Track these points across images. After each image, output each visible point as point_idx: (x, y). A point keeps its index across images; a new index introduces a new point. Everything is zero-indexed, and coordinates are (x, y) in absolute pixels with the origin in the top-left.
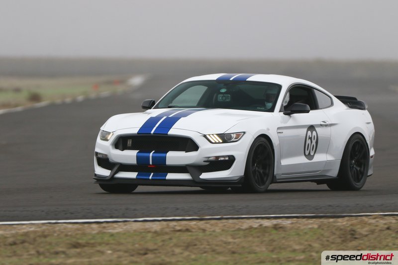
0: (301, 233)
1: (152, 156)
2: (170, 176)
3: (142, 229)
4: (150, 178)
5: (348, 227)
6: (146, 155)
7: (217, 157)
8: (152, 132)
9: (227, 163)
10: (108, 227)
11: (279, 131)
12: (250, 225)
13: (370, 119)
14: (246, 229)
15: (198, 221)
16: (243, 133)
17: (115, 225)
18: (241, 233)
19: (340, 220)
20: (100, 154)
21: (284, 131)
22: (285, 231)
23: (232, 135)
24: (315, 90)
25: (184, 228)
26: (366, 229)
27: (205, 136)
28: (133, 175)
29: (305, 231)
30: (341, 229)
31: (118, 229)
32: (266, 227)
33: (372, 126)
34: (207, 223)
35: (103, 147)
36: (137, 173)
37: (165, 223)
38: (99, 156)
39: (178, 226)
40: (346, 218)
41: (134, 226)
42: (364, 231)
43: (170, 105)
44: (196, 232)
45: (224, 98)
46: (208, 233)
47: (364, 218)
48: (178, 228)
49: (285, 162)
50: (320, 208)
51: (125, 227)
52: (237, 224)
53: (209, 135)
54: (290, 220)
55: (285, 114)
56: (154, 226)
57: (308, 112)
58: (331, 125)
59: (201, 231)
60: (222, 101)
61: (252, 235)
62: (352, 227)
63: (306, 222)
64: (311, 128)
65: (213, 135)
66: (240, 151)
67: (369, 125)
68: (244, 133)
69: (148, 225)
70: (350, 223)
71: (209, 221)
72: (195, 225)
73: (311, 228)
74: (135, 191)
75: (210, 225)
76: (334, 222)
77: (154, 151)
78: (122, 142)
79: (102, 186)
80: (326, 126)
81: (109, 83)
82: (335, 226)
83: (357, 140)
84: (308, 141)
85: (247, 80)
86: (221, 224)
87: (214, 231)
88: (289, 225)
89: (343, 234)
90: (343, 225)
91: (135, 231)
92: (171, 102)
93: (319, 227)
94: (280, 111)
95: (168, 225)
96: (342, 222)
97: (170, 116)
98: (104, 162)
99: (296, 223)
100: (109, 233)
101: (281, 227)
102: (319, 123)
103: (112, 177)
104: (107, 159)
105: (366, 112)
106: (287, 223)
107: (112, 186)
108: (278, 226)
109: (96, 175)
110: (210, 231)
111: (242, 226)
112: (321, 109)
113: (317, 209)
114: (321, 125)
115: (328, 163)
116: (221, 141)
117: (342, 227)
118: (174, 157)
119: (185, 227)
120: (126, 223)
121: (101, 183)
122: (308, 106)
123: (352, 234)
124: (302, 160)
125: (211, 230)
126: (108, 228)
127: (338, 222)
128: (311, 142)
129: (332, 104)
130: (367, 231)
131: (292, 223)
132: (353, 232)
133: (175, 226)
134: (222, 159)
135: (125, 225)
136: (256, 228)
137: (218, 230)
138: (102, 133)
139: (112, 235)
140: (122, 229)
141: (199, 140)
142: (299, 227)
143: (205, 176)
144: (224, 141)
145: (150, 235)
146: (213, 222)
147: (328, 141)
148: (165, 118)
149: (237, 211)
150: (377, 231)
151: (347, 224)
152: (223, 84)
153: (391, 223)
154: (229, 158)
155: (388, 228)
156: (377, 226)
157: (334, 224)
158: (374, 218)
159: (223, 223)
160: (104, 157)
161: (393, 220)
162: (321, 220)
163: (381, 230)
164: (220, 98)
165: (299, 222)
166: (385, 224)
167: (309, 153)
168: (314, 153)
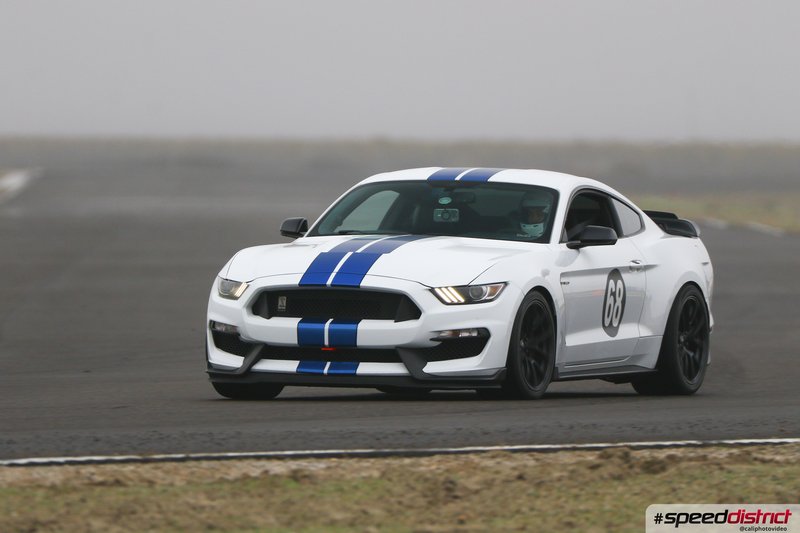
0: (346, 488)
1: (330, 330)
2: (365, 368)
3: (26, 481)
4: (326, 371)
5: (440, 474)
6: (315, 326)
7: (456, 332)
8: (329, 282)
9: (472, 343)
11: (563, 280)
12: (244, 471)
13: (706, 256)
14: (236, 480)
15: (139, 464)
16: (502, 285)
18: (226, 487)
19: (424, 461)
20: (220, 324)
21: (572, 280)
22: (314, 483)
23: (484, 288)
24: (614, 200)
25: (111, 479)
26: (477, 478)
27: (432, 290)
28: (290, 366)
29: (354, 483)
30: (426, 480)
32: (276, 476)
33: (709, 268)
34: (157, 468)
35: (223, 310)
36: (299, 362)
37: (71, 469)
38: (218, 328)
39: (98, 474)
40: (437, 458)
42: (472, 483)
44: (135, 486)
45: (446, 216)
46: (158, 488)
47: (472, 456)
48: (98, 478)
49: (572, 340)
50: (386, 437)
52: (218, 470)
53: (440, 288)
54: (325, 460)
55: (570, 247)
56: (50, 474)
57: (613, 242)
58: (647, 268)
59: (146, 484)
60: (441, 220)
61: (248, 492)
62: (446, 474)
64: (615, 273)
65: (446, 287)
66: (499, 319)
67: (706, 266)
68: (506, 284)
70: (443, 467)
71: (160, 465)
72: (133, 471)
73: (364, 478)
74: (279, 396)
75: (164, 471)
76: (412, 465)
77: (331, 320)
78: (267, 302)
80: (638, 269)
82: (413, 473)
83: (690, 297)
84: (610, 300)
85: (491, 180)
86: (185, 469)
87: (172, 485)
88: (322, 472)
89: (431, 490)
90: (431, 471)
93: (383, 474)
94: (561, 242)
95: (78, 473)
96: (428, 466)
97: (359, 251)
98: (229, 339)
99: (337, 467)
101: (305, 477)
102: (628, 265)
103: (248, 371)
104: (237, 335)
105: (697, 242)
106: (318, 467)
108: (300, 474)
109: (210, 365)
110: (163, 485)
111: (227, 474)
112: (627, 236)
113: (378, 439)
114: (631, 268)
115: (641, 342)
116: (463, 300)
117: (429, 475)
118: (372, 331)
119: (112, 476)
121: (219, 380)
122: (613, 232)
123: (449, 490)
124: (598, 336)
125: (166, 482)
127: (421, 465)
128: (615, 301)
129: (643, 227)
130: (477, 483)
131: (329, 468)
132: (449, 485)
133: (93, 474)
134: (466, 334)
136: (256, 478)
137: (179, 482)
138: (222, 283)
141: (421, 298)
142: (342, 476)
143: (433, 368)
144: (469, 301)
145: (41, 493)
146: (169, 466)
147: (643, 299)
148: (349, 254)
149: (219, 444)
150: (497, 482)
151: (438, 469)
152: (443, 189)
153: (525, 466)
154: (479, 333)
155: (521, 477)
156: (497, 472)
157: (413, 469)
158: (493, 457)
159: (189, 467)
160: (230, 331)
161: (529, 461)
162: (387, 461)
163: (507, 481)
164: (438, 215)
165: (343, 465)
166: (514, 469)
167: (611, 323)
168: (619, 323)
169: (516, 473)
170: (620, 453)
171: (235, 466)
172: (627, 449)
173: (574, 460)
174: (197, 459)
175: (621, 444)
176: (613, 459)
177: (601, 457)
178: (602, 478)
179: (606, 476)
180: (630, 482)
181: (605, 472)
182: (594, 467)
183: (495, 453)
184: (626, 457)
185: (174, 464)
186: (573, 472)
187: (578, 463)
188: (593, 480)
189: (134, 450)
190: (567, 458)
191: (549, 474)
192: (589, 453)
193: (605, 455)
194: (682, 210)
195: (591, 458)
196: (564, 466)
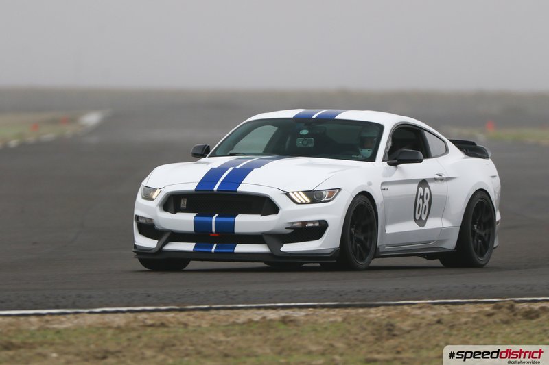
0: (319, 329)
1: (216, 222)
2: (240, 248)
3: (100, 324)
4: (213, 250)
5: (384, 320)
6: (206, 219)
7: (304, 223)
8: (216, 188)
9: (316, 230)
10: (53, 320)
11: (384, 187)
12: (250, 317)
13: (494, 171)
14: (244, 323)
15: (176, 312)
16: (337, 190)
17: (62, 318)
18: (237, 328)
19: (372, 310)
20: (142, 218)
21: (390, 187)
22: (297, 326)
23: (324, 192)
24: (425, 132)
25: (158, 323)
26: (409, 322)
27: (287, 194)
28: (189, 247)
29: (324, 326)
30: (374, 323)
31: (67, 323)
32: (271, 320)
33: (497, 180)
34: (189, 315)
35: (146, 208)
36: (195, 244)
37: (131, 315)
38: (141, 221)
39: (149, 319)
40: (382, 308)
41: (89, 319)
42: (406, 325)
43: (231, 152)
44: (174, 327)
45: (305, 143)
46: (190, 328)
47: (406, 307)
48: (150, 322)
49: (391, 229)
50: (346, 294)
51: (76, 321)
52: (231, 316)
53: (293, 192)
54: (304, 310)
55: (390, 164)
56: (117, 319)
57: (420, 161)
58: (448, 179)
59: (182, 326)
60: (302, 146)
61: (252, 331)
62: (388, 320)
63: (326, 313)
64: (423, 183)
65: (297, 192)
66: (334, 214)
67: (495, 179)
68: (340, 189)
69: (108, 318)
70: (386, 314)
71: (192, 312)
72: (173, 317)
73: (331, 322)
75: (194, 317)
76: (364, 313)
77: (217, 215)
78: (173, 202)
79: (143, 262)
80: (442, 180)
81: (54, 122)
82: (365, 319)
83: (480, 200)
84: (420, 202)
85: (336, 118)
86: (209, 316)
87: (199, 326)
88: (303, 318)
89: (377, 330)
90: (377, 317)
91: (90, 326)
92: (232, 148)
93: (345, 320)
94: (383, 161)
95: (136, 318)
96: (375, 314)
97: (238, 167)
98: (148, 228)
99: (313, 314)
100: (54, 329)
101: (291, 321)
102: (434, 177)
103: (160, 250)
104: (153, 225)
105: (489, 161)
106: (300, 314)
107: (157, 262)
108: (288, 319)
109: (135, 246)
110: (194, 326)
111: (237, 319)
112: (434, 157)
113: (341, 295)
114: (436, 179)
115: (444, 231)
116: (309, 201)
117: (376, 320)
118: (245, 222)
119: (159, 320)
120: (77, 315)
121: (142, 257)
122: (421, 154)
123: (390, 330)
124: (411, 226)
125: (196, 324)
126: (52, 322)
127: (371, 313)
128: (423, 202)
129: (447, 151)
130: (409, 326)
131: (307, 315)
132: (390, 327)
133: (146, 319)
134: (311, 225)
135: (77, 318)
136: (257, 322)
137: (205, 325)
138: (144, 189)
139: (58, 332)
140: (71, 323)
141: (280, 200)
142: (317, 320)
143: (287, 248)
144: (313, 202)
145: (110, 332)
147: (445, 200)
148: (231, 169)
149: (231, 298)
150: (423, 325)
151: (382, 316)
152: (303, 124)
153: (442, 314)
154: (320, 224)
155: (439, 322)
156: (423, 318)
157: (365, 316)
158: (420, 308)
159: (212, 315)
160: (149, 222)
161: (445, 311)
162: (347, 310)
163: (429, 324)
164: (300, 142)
165: (317, 313)
166: (435, 316)
167: (421, 217)
168: (427, 217)
169: (436, 319)
170: (508, 305)
171: (243, 314)
172: (512, 303)
173: (476, 310)
174: (217, 309)
175: (509, 299)
176: (502, 309)
177: (494, 308)
178: (495, 322)
179: (498, 321)
180: (515, 325)
181: (497, 318)
182: (490, 315)
183: (421, 305)
184: (511, 308)
185: (201, 312)
186: (475, 318)
187: (479, 312)
188: (489, 324)
189: (174, 303)
190: (471, 309)
191: (459, 319)
192: (488, 305)
193: (498, 307)
194: (480, 140)
195: (488, 308)
196: (469, 314)
